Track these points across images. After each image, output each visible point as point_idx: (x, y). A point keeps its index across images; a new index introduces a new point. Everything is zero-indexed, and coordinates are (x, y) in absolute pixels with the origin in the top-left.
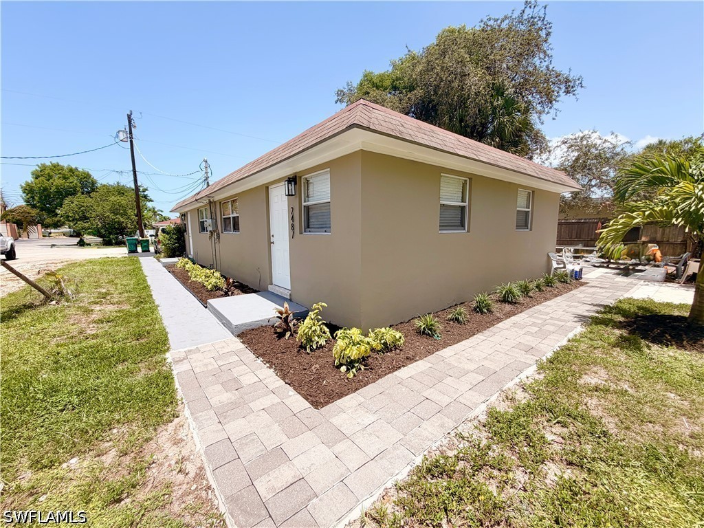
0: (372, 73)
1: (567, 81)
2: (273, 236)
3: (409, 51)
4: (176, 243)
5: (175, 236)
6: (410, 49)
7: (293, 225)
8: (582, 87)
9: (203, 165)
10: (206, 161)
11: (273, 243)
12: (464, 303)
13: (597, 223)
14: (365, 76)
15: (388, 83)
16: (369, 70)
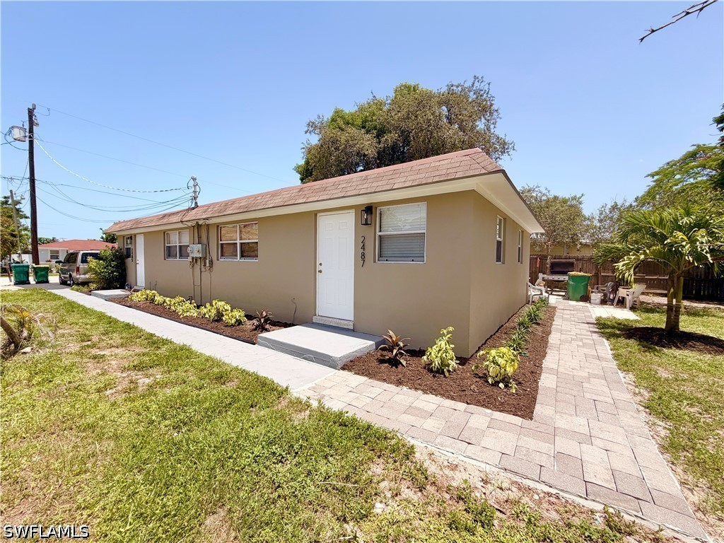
0: (342, 111)
1: (505, 143)
2: (321, 264)
3: (374, 97)
4: (115, 271)
5: (113, 264)
6: (374, 94)
7: (363, 255)
8: (514, 150)
9: (192, 183)
10: (194, 179)
11: (320, 271)
12: (502, 326)
13: (536, 259)
14: (336, 112)
15: (359, 122)
16: (340, 108)
